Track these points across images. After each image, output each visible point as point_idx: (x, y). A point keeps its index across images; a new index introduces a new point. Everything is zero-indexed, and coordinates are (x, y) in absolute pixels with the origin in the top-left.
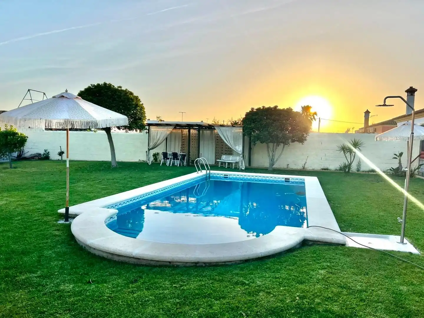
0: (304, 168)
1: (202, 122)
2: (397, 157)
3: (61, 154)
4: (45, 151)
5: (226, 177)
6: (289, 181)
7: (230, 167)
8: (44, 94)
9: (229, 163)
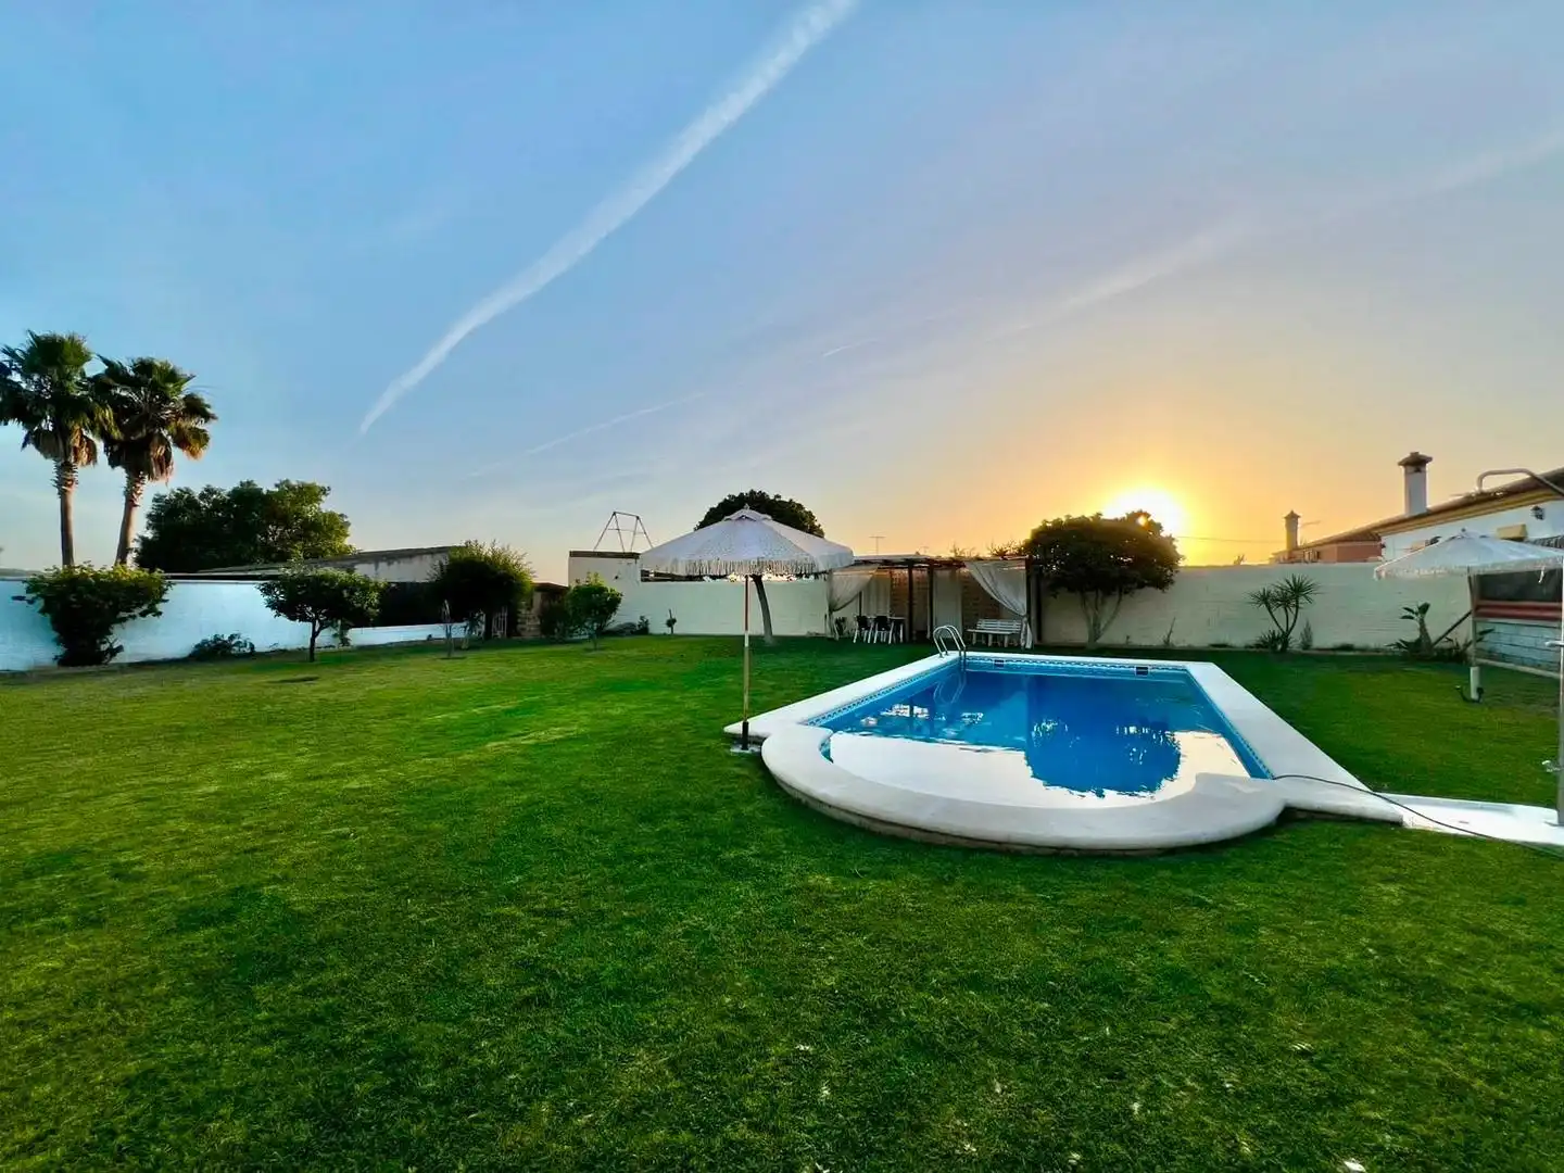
0: (1167, 642)
1: (917, 553)
2: (1414, 616)
3: (671, 623)
4: (642, 618)
5: (999, 664)
6: (1146, 673)
7: (998, 644)
8: (638, 518)
9: (995, 636)
